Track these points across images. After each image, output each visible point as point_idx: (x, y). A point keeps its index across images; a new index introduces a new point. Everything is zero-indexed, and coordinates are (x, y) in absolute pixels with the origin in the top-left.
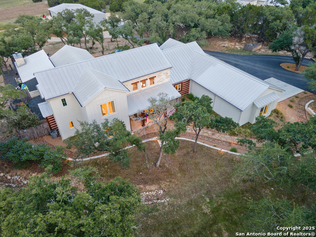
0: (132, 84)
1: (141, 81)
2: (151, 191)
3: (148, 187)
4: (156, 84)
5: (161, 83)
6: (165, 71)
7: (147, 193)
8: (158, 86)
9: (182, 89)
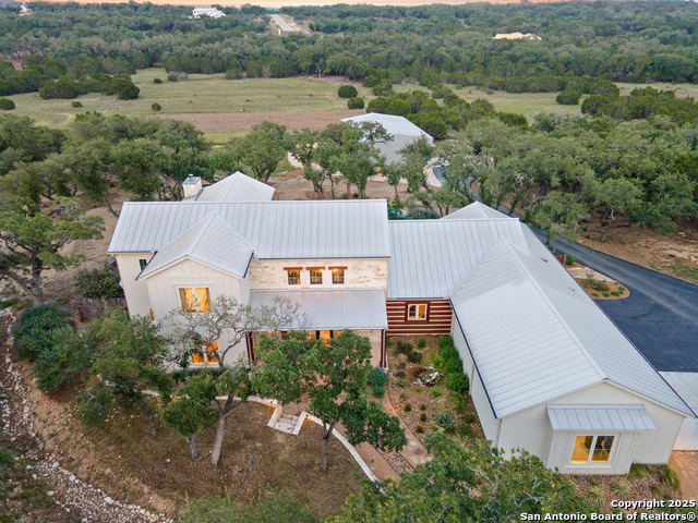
0: (285, 269)
1: (308, 268)
2: (153, 510)
3: (154, 499)
4: (347, 284)
5: (362, 286)
6: (374, 263)
7: (142, 511)
8: (352, 290)
9: (428, 318)
